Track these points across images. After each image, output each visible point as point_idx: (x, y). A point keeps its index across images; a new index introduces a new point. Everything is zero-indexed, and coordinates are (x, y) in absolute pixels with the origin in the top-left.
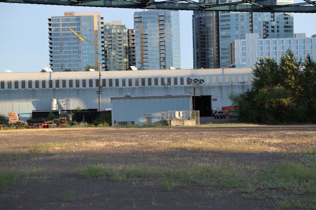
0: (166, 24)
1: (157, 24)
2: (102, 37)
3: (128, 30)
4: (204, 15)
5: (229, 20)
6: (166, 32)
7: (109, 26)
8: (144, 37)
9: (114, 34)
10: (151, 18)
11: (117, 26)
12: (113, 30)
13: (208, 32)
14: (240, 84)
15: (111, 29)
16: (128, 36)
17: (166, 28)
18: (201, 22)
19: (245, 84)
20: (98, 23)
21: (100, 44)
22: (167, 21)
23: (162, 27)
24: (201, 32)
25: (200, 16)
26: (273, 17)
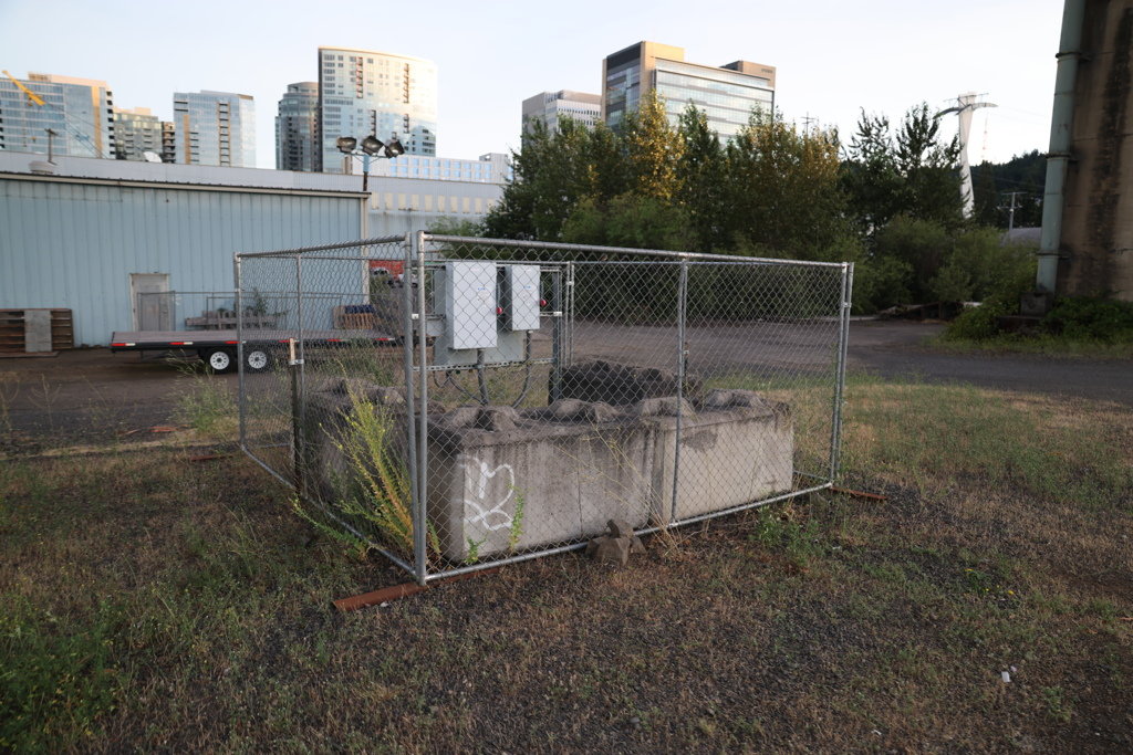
0: (231, 119)
1: (216, 118)
2: (111, 129)
3: (163, 123)
4: (295, 114)
5: (339, 123)
6: (232, 134)
7: (129, 115)
8: (192, 137)
9: (137, 130)
10: (204, 106)
11: (143, 117)
12: (135, 125)
13: (301, 142)
14: (402, 213)
15: (131, 121)
16: (163, 134)
17: (232, 126)
18: (290, 124)
19: (412, 213)
20: (102, 102)
21: (106, 140)
22: (233, 116)
23: (224, 124)
24: (291, 141)
25: (290, 115)
26: (407, 127)
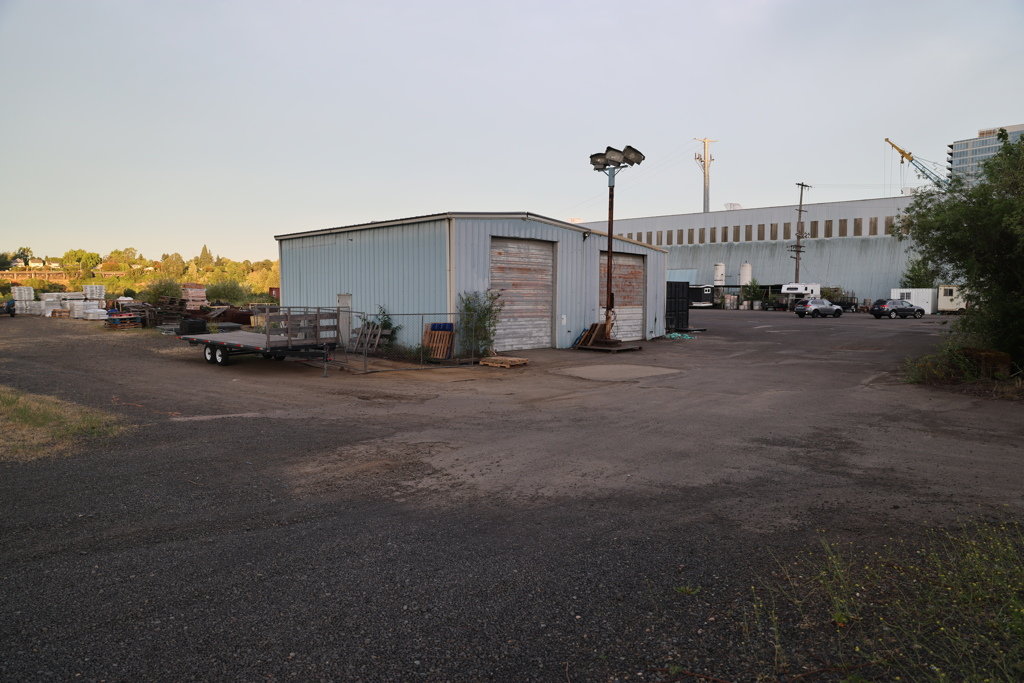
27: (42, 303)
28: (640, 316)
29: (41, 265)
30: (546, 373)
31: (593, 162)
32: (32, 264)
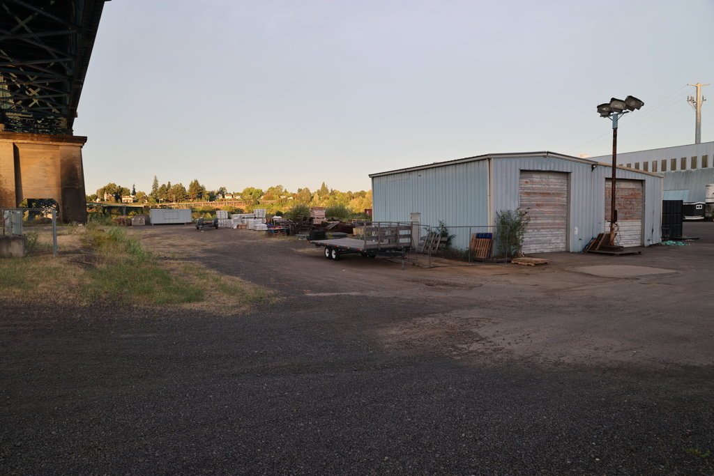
27: (232, 220)
28: (640, 228)
29: (231, 197)
30: (563, 270)
31: (599, 111)
32: (226, 197)
